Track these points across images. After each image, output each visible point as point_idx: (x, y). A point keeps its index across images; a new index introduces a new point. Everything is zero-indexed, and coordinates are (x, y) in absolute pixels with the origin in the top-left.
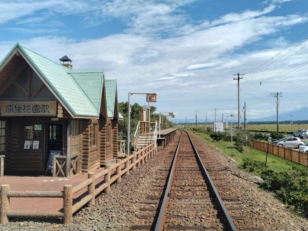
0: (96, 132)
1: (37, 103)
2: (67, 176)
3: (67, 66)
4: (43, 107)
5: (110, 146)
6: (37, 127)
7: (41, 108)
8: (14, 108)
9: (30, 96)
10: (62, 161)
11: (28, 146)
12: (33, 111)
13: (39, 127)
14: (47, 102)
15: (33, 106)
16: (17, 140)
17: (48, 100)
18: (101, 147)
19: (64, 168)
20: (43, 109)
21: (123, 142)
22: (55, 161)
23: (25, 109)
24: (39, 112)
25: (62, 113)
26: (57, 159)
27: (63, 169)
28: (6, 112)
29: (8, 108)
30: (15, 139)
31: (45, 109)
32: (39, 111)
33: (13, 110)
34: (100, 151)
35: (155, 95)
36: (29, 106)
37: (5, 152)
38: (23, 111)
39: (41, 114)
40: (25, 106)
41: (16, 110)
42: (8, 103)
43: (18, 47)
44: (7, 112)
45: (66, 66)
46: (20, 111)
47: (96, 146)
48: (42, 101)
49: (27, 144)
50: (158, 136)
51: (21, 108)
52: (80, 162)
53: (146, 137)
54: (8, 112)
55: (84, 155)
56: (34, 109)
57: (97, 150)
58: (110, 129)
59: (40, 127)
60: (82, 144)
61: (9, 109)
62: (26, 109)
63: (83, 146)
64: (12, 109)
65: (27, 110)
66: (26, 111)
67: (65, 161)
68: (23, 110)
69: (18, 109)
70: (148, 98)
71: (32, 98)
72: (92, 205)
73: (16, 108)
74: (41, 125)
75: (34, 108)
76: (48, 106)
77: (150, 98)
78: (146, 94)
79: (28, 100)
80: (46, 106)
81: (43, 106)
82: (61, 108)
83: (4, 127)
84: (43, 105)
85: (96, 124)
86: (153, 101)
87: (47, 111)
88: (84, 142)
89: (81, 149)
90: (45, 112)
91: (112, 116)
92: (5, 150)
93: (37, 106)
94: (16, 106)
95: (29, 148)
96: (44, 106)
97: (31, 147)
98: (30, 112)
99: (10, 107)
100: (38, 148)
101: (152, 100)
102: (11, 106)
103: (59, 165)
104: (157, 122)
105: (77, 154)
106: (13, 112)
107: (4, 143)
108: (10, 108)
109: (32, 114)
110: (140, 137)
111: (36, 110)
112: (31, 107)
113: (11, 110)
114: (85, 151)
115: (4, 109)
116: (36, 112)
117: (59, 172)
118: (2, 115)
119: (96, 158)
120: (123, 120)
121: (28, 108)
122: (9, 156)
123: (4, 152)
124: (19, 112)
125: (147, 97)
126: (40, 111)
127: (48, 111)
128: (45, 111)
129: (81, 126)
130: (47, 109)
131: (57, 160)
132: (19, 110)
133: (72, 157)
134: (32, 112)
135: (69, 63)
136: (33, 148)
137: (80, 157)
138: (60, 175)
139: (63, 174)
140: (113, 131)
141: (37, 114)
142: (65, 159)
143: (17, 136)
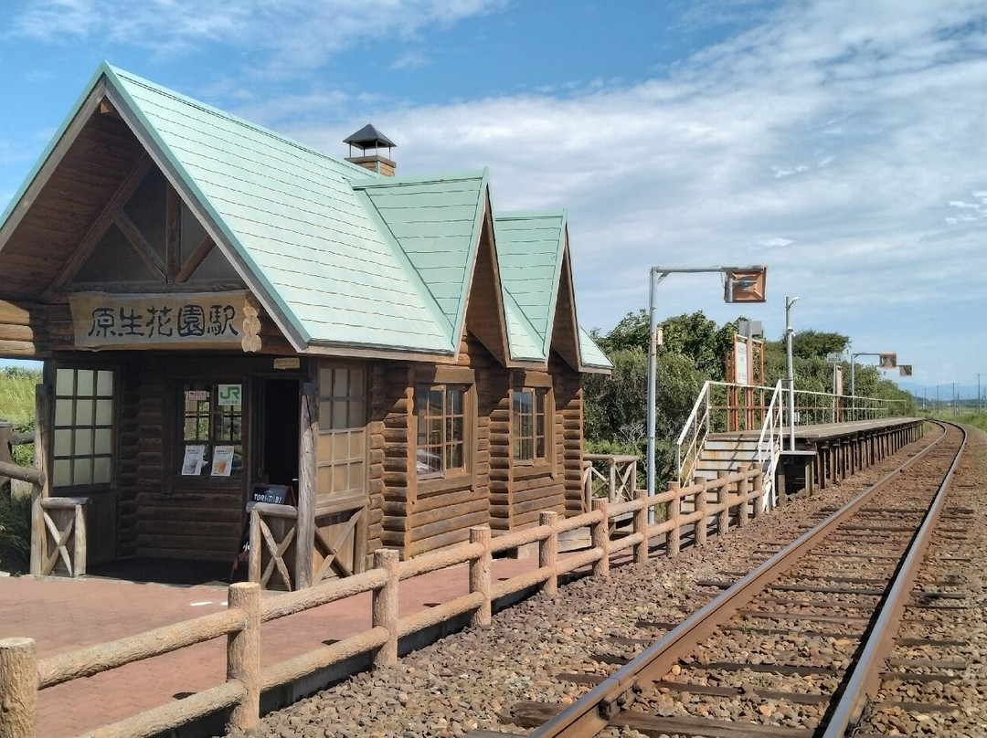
0: (465, 416)
1: (194, 298)
2: (297, 587)
3: (371, 165)
4: (214, 315)
5: (550, 475)
6: (225, 394)
7: (207, 318)
8: (118, 321)
9: (174, 269)
10: (282, 525)
11: (194, 467)
12: (180, 329)
13: (232, 395)
14: (228, 294)
15: (181, 310)
16: (160, 441)
17: (233, 285)
18: (492, 478)
19: (290, 555)
20: (214, 319)
21: (628, 463)
22: (258, 528)
23: (152, 322)
24: (199, 335)
25: (260, 335)
26: (266, 517)
27: (283, 557)
28: (90, 334)
29: (97, 318)
30: (153, 440)
31: (222, 320)
32: (199, 329)
33: (112, 325)
34: (490, 494)
35: (758, 272)
36: (165, 311)
37: (112, 486)
38: (147, 331)
39: (208, 340)
40: (152, 311)
41: (123, 326)
42: (98, 299)
43: (104, 78)
44: (95, 332)
45: (368, 165)
46: (135, 329)
47: (470, 469)
48: (214, 290)
49: (193, 459)
50: (787, 441)
51: (140, 317)
52: (368, 534)
53: (733, 446)
54: (97, 335)
55: (390, 507)
56: (182, 321)
57: (469, 488)
58: (550, 407)
59: (235, 394)
60: (384, 462)
61: (99, 321)
62: (156, 320)
63: (387, 468)
64: (110, 322)
65: (161, 325)
66: (156, 331)
67: (293, 529)
68: (148, 325)
69: (129, 322)
70: (731, 289)
71: (180, 277)
72: (244, 727)
73: (123, 317)
74: (240, 386)
75: (182, 318)
76: (232, 308)
77: (739, 288)
78: (719, 270)
79: (164, 288)
80: (225, 310)
81: (214, 310)
82: (255, 314)
83: (110, 393)
84: (213, 307)
85: (468, 386)
86: (751, 298)
87: (228, 331)
88: (389, 453)
89: (381, 481)
90: (221, 331)
91: (541, 356)
92: (113, 478)
93: (192, 309)
94: (122, 310)
95: (198, 472)
96: (218, 307)
97: (207, 469)
98: (170, 334)
99: (102, 315)
100: (229, 475)
101: (749, 294)
102: (105, 310)
103: (270, 542)
104: (783, 386)
105: (355, 499)
106: (114, 334)
107: (108, 451)
108: (102, 319)
109: (176, 341)
110: (709, 446)
111: (191, 326)
112: (173, 314)
113: (106, 327)
114: (392, 491)
115: (86, 322)
116: (190, 333)
117: (269, 569)
118: (76, 345)
119: (466, 520)
120: (609, 372)
121: (164, 319)
122: (131, 501)
123: (108, 484)
124: (132, 333)
125: (727, 284)
126: (203, 331)
127: (232, 329)
128: (220, 327)
129: (374, 388)
130: (227, 319)
131: (262, 523)
132: (132, 326)
133: (319, 512)
134: (175, 332)
135: (382, 152)
136: (212, 474)
137: (369, 515)
138: (274, 583)
139: (286, 578)
140: (566, 417)
141: (193, 341)
142: (292, 521)
143: (160, 427)
